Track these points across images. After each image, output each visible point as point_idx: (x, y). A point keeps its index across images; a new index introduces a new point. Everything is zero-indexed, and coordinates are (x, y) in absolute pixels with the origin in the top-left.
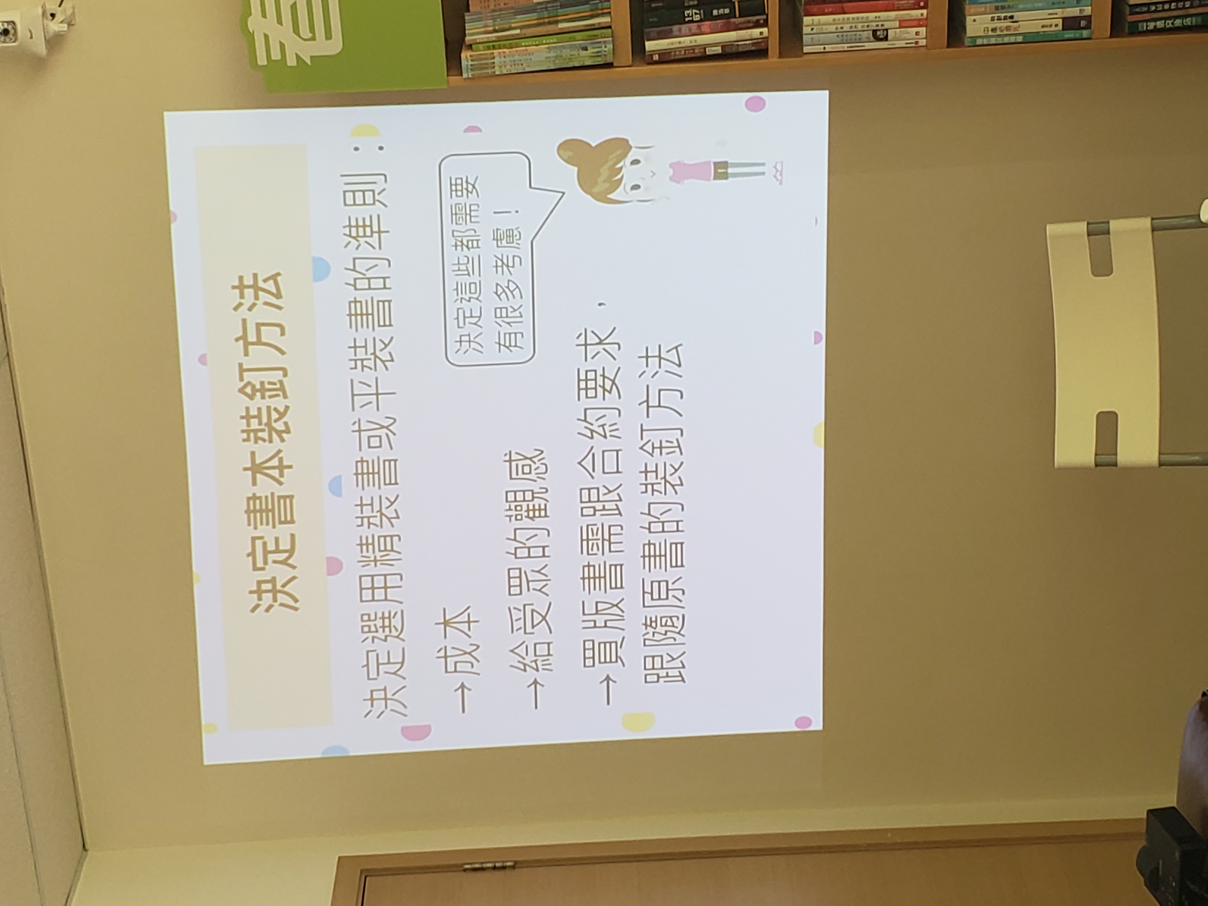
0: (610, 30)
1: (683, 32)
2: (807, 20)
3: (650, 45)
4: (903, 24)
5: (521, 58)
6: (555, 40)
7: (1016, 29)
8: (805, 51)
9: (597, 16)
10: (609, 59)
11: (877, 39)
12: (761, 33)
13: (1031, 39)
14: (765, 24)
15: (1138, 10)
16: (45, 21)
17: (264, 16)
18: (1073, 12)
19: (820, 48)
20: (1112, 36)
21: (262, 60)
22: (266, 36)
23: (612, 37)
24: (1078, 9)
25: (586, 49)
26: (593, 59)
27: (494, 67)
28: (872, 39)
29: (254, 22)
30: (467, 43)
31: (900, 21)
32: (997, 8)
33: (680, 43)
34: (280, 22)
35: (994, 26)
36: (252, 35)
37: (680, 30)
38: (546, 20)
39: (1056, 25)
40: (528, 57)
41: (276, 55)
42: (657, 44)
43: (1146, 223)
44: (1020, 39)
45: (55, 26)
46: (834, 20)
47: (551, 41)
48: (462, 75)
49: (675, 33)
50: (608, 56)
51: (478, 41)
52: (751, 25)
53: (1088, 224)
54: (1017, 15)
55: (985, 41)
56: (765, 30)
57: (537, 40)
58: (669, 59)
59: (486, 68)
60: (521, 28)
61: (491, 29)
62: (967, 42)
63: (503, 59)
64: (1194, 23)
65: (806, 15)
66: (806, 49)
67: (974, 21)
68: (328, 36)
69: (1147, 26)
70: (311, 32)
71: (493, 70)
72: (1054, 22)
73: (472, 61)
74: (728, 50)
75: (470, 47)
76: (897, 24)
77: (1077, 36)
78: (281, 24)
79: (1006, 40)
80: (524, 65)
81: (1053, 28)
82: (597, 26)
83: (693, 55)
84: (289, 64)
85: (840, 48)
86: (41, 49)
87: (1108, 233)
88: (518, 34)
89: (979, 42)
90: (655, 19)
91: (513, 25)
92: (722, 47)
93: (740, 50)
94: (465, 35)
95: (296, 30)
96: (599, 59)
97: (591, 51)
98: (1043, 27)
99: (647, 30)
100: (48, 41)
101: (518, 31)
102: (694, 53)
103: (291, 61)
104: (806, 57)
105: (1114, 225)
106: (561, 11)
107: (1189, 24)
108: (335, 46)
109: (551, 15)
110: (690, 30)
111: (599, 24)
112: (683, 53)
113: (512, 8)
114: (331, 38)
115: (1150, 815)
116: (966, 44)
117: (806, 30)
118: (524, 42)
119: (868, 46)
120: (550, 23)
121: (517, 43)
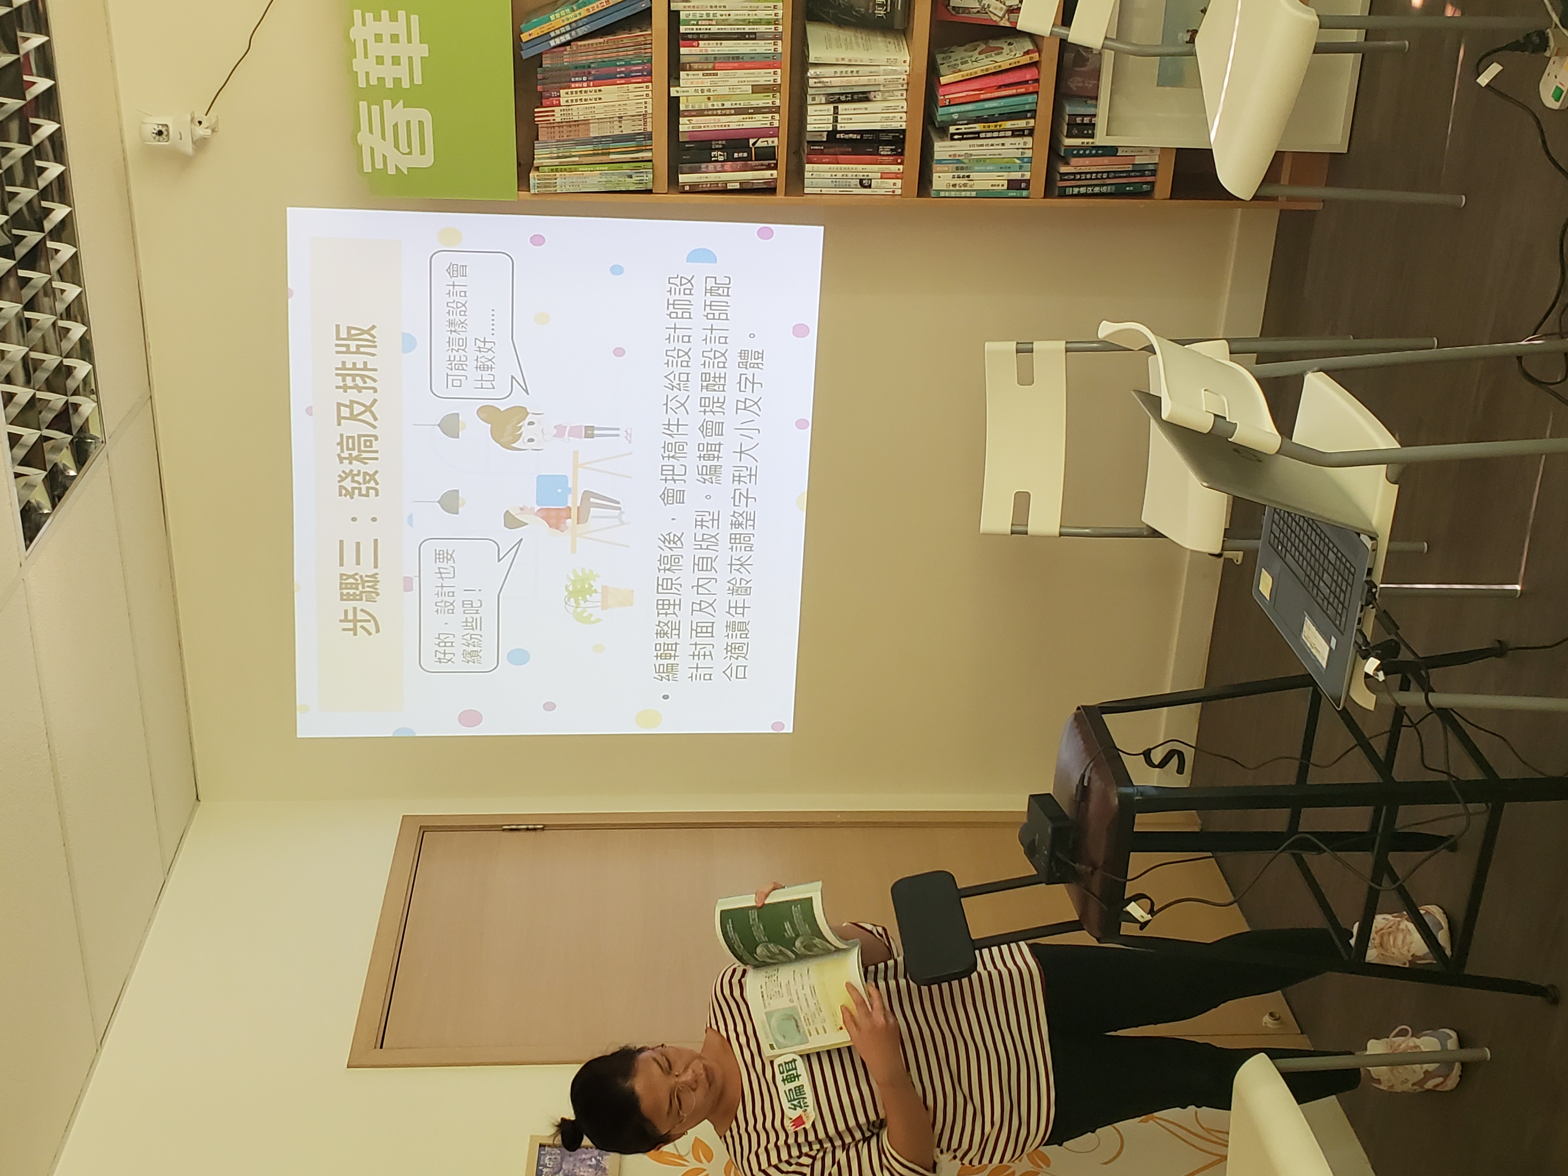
0: (650, 164)
1: (709, 168)
2: (808, 167)
3: (683, 178)
4: (884, 176)
5: (579, 180)
6: (606, 168)
7: (971, 186)
8: (805, 192)
9: (642, 151)
10: (650, 187)
11: (863, 186)
12: (772, 175)
13: (983, 195)
14: (775, 167)
15: (1066, 177)
16: (193, 126)
17: (371, 132)
18: (1017, 176)
19: (817, 191)
20: (1045, 197)
21: (367, 168)
22: (372, 149)
23: (652, 169)
24: (1021, 173)
25: (631, 177)
26: (636, 186)
27: (556, 186)
28: (859, 186)
29: (363, 137)
30: (535, 165)
31: (882, 173)
32: (957, 168)
33: (707, 177)
34: (384, 138)
35: (954, 182)
36: (361, 147)
37: (707, 167)
38: (600, 152)
39: (1003, 185)
40: (584, 180)
41: (379, 165)
42: (689, 177)
43: (1062, 345)
44: (974, 194)
45: (201, 131)
46: (830, 168)
47: (603, 168)
48: (529, 191)
49: (703, 170)
50: (649, 184)
51: (544, 164)
52: (764, 167)
53: (1017, 343)
54: (973, 175)
55: (947, 194)
56: (775, 172)
57: (591, 168)
58: (697, 190)
59: (550, 187)
60: (580, 156)
61: (555, 155)
62: (933, 194)
63: (564, 180)
64: (1109, 191)
65: (808, 163)
66: (806, 191)
67: (939, 177)
68: (423, 152)
69: (1073, 191)
70: (408, 147)
71: (555, 189)
72: (1001, 182)
73: (538, 180)
74: (745, 186)
75: (537, 169)
76: (879, 175)
77: (1019, 195)
78: (384, 140)
79: (963, 194)
80: (581, 186)
81: (1000, 188)
82: (641, 159)
83: (717, 189)
84: (389, 173)
85: (833, 191)
86: (189, 149)
87: (1031, 351)
88: (575, 161)
89: (942, 194)
90: (688, 157)
91: (573, 154)
92: (740, 183)
93: (755, 187)
94: (534, 159)
95: (397, 146)
96: (641, 186)
97: (635, 178)
98: (992, 185)
99: (680, 165)
100: (194, 143)
101: (577, 159)
102: (717, 187)
103: (392, 171)
104: (805, 197)
105: (1037, 345)
106: (612, 145)
107: (1105, 191)
108: (427, 161)
109: (604, 148)
110: (715, 167)
111: (642, 157)
112: (709, 185)
113: (573, 140)
114: (424, 154)
115: (1031, 799)
116: (932, 196)
117: (807, 175)
118: (581, 168)
119: (856, 191)
120: (603, 154)
121: (576, 168)
